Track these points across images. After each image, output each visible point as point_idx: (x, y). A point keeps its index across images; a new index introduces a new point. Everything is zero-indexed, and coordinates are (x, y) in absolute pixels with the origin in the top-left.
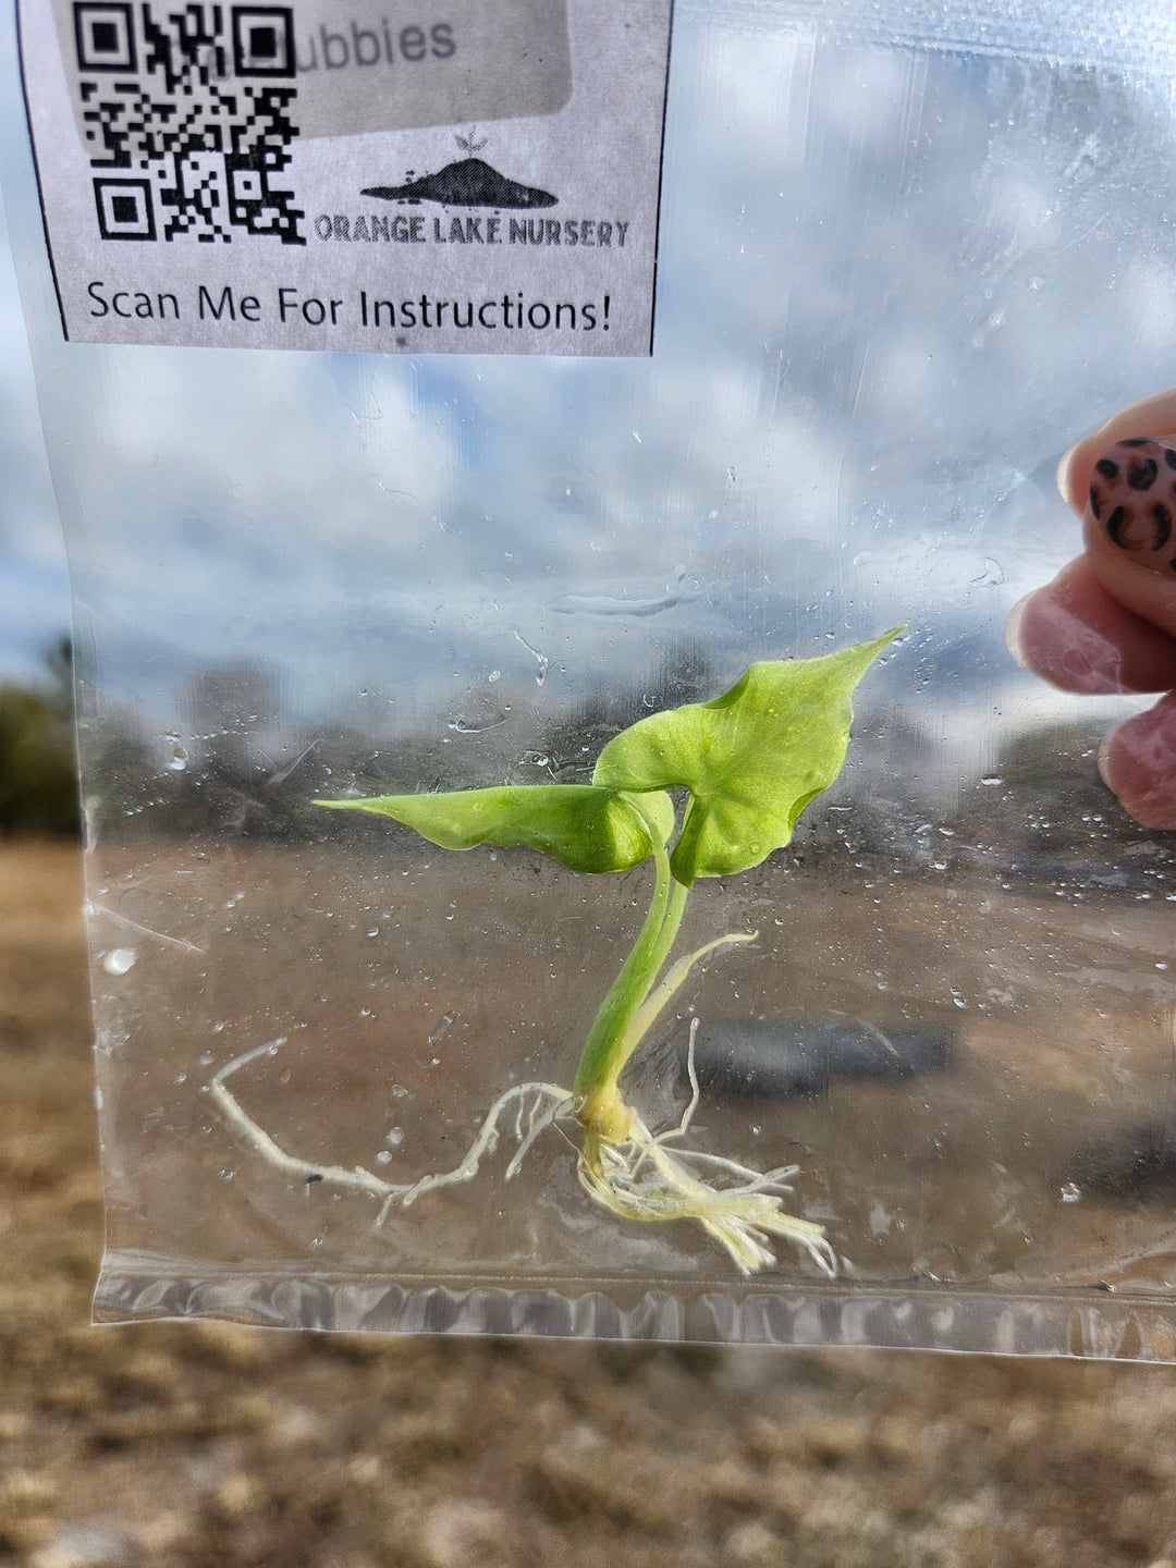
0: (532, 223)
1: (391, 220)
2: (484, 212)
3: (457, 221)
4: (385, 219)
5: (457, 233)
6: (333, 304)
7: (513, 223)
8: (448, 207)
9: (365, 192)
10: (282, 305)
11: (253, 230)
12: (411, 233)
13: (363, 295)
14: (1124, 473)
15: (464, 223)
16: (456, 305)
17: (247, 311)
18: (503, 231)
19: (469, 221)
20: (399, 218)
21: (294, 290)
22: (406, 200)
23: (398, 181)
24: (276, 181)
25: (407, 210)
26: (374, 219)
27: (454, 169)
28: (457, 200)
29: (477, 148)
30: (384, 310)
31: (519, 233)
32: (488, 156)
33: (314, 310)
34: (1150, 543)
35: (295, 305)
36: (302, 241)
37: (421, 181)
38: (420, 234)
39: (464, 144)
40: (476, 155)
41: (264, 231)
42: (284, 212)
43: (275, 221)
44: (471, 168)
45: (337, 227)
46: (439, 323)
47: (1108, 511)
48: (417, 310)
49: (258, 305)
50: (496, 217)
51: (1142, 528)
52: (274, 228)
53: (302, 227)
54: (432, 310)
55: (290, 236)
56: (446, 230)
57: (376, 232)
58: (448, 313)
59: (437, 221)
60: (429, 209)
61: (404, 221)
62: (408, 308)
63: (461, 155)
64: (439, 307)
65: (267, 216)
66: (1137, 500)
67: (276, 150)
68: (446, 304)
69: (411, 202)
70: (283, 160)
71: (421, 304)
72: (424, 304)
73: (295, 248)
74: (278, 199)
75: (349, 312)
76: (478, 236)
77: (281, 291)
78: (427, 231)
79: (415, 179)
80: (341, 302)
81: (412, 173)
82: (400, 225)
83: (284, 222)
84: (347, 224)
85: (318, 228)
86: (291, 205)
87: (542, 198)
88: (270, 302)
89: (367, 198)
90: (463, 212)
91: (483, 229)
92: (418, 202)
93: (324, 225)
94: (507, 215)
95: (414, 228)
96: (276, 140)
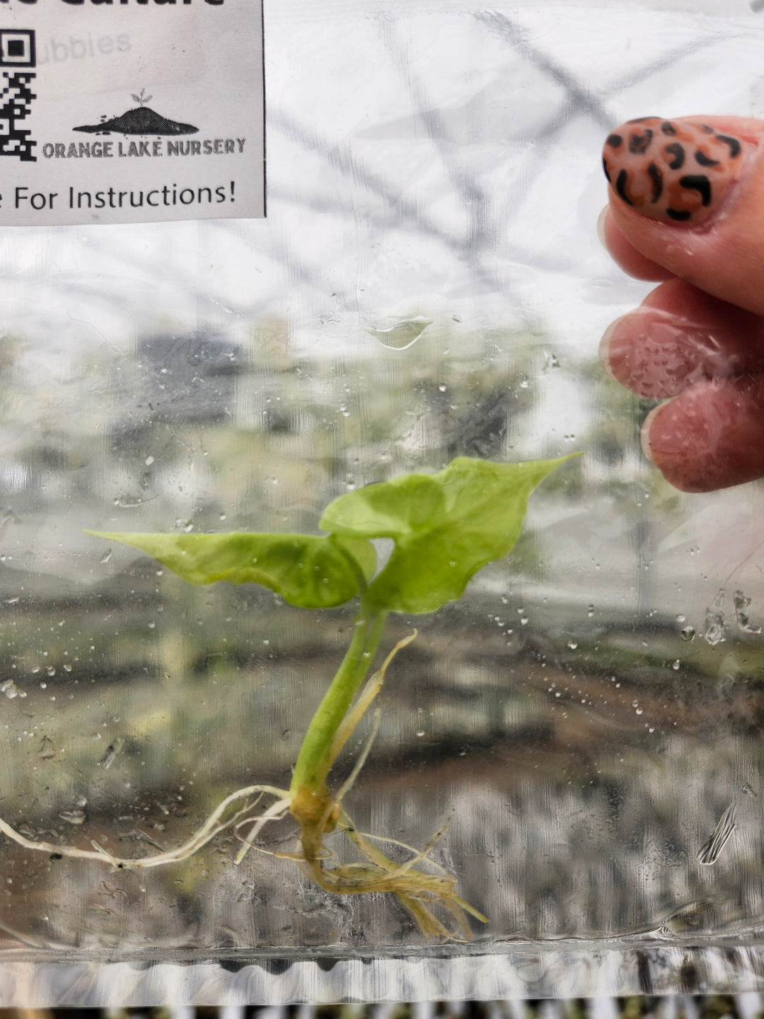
0: (182, 143)
1: (91, 145)
2: (151, 138)
3: (133, 144)
4: (88, 144)
5: (133, 150)
6: (51, 196)
7: (170, 144)
8: (128, 136)
9: (76, 129)
10: (17, 198)
11: (2, 153)
12: (104, 152)
13: (71, 189)
14: (626, 142)
15: (138, 146)
16: (132, 193)
18: (164, 148)
19: (141, 144)
20: (96, 143)
21: (26, 189)
22: (101, 133)
23: (97, 122)
24: (19, 125)
25: (102, 138)
26: (81, 145)
27: (131, 114)
28: (133, 132)
29: (146, 101)
30: (84, 198)
31: (172, 149)
32: (151, 105)
33: (38, 200)
35: (26, 198)
36: (34, 159)
37: (111, 121)
38: (109, 152)
39: (137, 99)
40: (145, 105)
41: (10, 153)
42: (23, 142)
43: (17, 148)
44: (141, 113)
45: (57, 150)
46: (121, 205)
47: (616, 174)
48: (106, 198)
50: (159, 141)
52: (16, 152)
53: (35, 151)
54: (116, 198)
55: (27, 156)
56: (126, 150)
57: (81, 152)
58: (126, 199)
59: (121, 145)
60: (115, 137)
61: (100, 145)
62: (100, 196)
63: (136, 105)
64: (121, 194)
65: (12, 145)
67: (21, 107)
68: (126, 193)
69: (104, 134)
70: (25, 112)
71: (109, 193)
72: (111, 193)
73: (28, 164)
74: (20, 135)
75: (62, 201)
76: (147, 152)
77: (17, 189)
78: (114, 150)
79: (106, 120)
80: (56, 195)
81: (105, 117)
82: (97, 148)
83: (23, 148)
84: (64, 148)
85: (44, 151)
86: (28, 138)
87: (189, 129)
88: (9, 198)
89: (75, 132)
90: (137, 139)
91: (150, 148)
92: (108, 134)
93: (49, 150)
94: (165, 139)
95: (106, 149)
96: (21, 101)
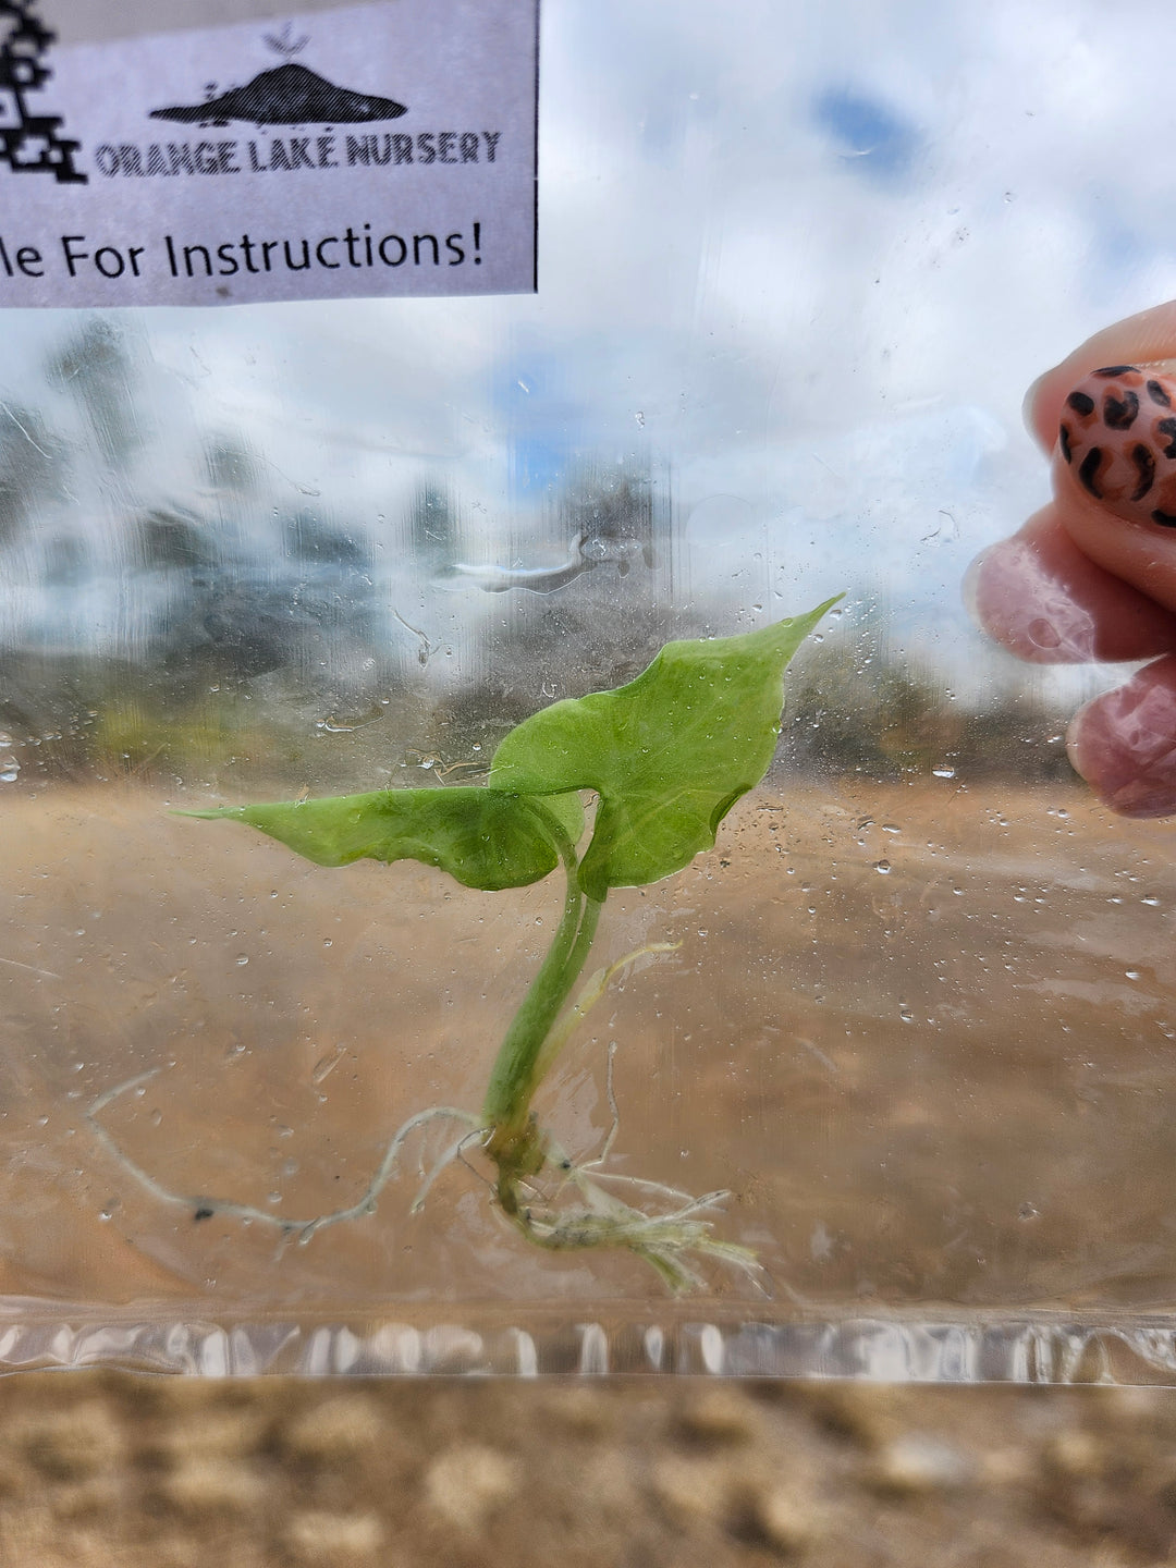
0: (375, 139)
1: (193, 147)
2: (312, 130)
3: (277, 143)
4: (185, 147)
5: (278, 158)
6: (133, 253)
7: (351, 141)
8: (265, 127)
9: (155, 114)
10: (70, 258)
11: (17, 166)
12: (221, 161)
13: (169, 240)
14: (1100, 408)
15: (287, 146)
16: (287, 244)
17: (27, 265)
18: (339, 152)
19: (294, 142)
20: (203, 146)
21: (80, 238)
22: (210, 121)
23: (196, 98)
24: (37, 103)
25: (213, 134)
26: (171, 147)
27: (267, 79)
28: (275, 118)
29: (294, 49)
30: (197, 257)
31: (359, 152)
32: (310, 59)
33: (109, 261)
34: (1130, 491)
35: (84, 256)
36: (82, 179)
37: (227, 96)
38: (232, 163)
39: (276, 45)
40: (295, 59)
41: (31, 167)
42: (54, 143)
43: (44, 154)
44: (290, 75)
45: (124, 159)
46: (268, 267)
47: (1081, 454)
48: (238, 254)
49: (38, 258)
50: (328, 134)
51: (1120, 473)
52: (43, 164)
53: (81, 161)
54: (257, 252)
55: (66, 173)
56: (265, 157)
57: (176, 164)
58: (277, 254)
59: (253, 147)
60: (240, 131)
61: (211, 148)
62: (226, 252)
63: (275, 61)
64: (266, 247)
65: (31, 148)
66: (1116, 441)
67: (29, 61)
68: (274, 244)
69: (217, 124)
70: (39, 76)
71: (242, 246)
72: (246, 245)
73: (74, 188)
74: (43, 126)
75: (154, 260)
76: (307, 161)
77: (66, 240)
78: (240, 157)
79: (218, 93)
80: (141, 250)
81: (211, 87)
82: (206, 154)
83: (55, 156)
84: (137, 156)
85: (100, 162)
86: (61, 133)
87: (387, 108)
88: (53, 256)
89: (157, 122)
90: (285, 132)
91: (312, 151)
92: (224, 124)
93: (107, 159)
94: (342, 131)
95: (224, 157)
96: (24, 48)
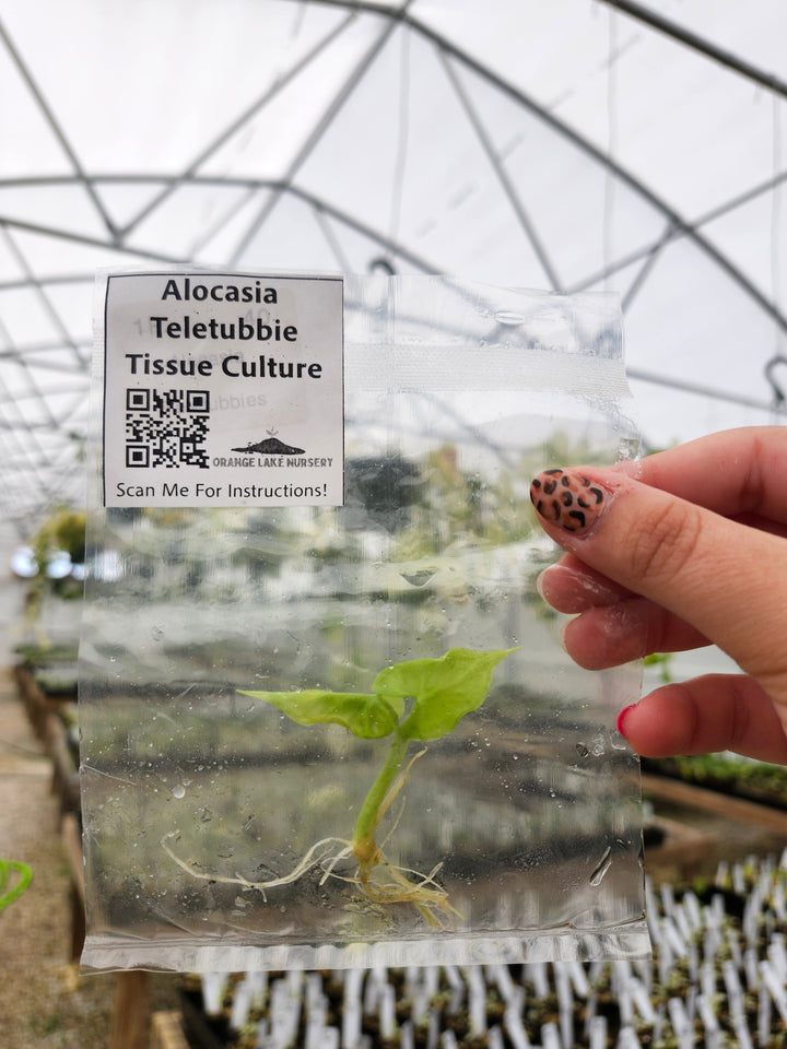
0: (295, 460)
1: (242, 459)
2: (277, 456)
3: (267, 459)
4: (240, 459)
5: (266, 463)
6: (218, 490)
7: (288, 460)
8: (264, 455)
9: (233, 450)
10: (198, 490)
11: (188, 463)
12: (250, 464)
13: (230, 486)
14: (542, 486)
15: (270, 460)
16: (266, 489)
17: (183, 492)
18: (285, 463)
19: (272, 459)
20: (245, 459)
21: (203, 485)
23: (245, 446)
24: (199, 447)
25: (248, 456)
26: (236, 459)
27: (266, 442)
28: (267, 452)
29: (275, 434)
30: (238, 491)
31: (289, 463)
32: (279, 437)
33: (210, 492)
35: (203, 490)
36: (208, 467)
37: (254, 446)
38: (253, 464)
39: (269, 433)
40: (274, 437)
41: (193, 464)
42: (201, 457)
43: (198, 460)
44: (272, 441)
45: (221, 462)
46: (259, 496)
47: (536, 502)
48: (251, 491)
49: (187, 490)
50: (282, 458)
52: (197, 463)
53: (208, 462)
54: (256, 491)
55: (203, 466)
56: (262, 463)
57: (236, 464)
58: (263, 492)
59: (259, 460)
60: (256, 455)
61: (247, 460)
62: (247, 490)
63: (269, 437)
64: (259, 489)
65: (195, 458)
67: (200, 436)
68: (262, 489)
69: (249, 453)
70: (202, 439)
71: (252, 489)
72: (254, 488)
73: (204, 470)
74: (199, 453)
75: (224, 492)
76: (275, 465)
77: (198, 485)
78: (256, 463)
79: (251, 445)
80: (221, 489)
81: (250, 443)
82: (245, 461)
83: (201, 461)
84: (225, 461)
85: (214, 463)
86: (204, 454)
87: (299, 451)
88: (193, 490)
89: (233, 452)
90: (269, 456)
91: (277, 462)
92: (252, 453)
93: (216, 462)
94: (285, 457)
95: (251, 462)
96: (200, 433)
